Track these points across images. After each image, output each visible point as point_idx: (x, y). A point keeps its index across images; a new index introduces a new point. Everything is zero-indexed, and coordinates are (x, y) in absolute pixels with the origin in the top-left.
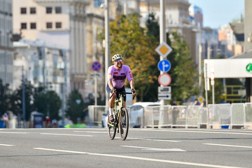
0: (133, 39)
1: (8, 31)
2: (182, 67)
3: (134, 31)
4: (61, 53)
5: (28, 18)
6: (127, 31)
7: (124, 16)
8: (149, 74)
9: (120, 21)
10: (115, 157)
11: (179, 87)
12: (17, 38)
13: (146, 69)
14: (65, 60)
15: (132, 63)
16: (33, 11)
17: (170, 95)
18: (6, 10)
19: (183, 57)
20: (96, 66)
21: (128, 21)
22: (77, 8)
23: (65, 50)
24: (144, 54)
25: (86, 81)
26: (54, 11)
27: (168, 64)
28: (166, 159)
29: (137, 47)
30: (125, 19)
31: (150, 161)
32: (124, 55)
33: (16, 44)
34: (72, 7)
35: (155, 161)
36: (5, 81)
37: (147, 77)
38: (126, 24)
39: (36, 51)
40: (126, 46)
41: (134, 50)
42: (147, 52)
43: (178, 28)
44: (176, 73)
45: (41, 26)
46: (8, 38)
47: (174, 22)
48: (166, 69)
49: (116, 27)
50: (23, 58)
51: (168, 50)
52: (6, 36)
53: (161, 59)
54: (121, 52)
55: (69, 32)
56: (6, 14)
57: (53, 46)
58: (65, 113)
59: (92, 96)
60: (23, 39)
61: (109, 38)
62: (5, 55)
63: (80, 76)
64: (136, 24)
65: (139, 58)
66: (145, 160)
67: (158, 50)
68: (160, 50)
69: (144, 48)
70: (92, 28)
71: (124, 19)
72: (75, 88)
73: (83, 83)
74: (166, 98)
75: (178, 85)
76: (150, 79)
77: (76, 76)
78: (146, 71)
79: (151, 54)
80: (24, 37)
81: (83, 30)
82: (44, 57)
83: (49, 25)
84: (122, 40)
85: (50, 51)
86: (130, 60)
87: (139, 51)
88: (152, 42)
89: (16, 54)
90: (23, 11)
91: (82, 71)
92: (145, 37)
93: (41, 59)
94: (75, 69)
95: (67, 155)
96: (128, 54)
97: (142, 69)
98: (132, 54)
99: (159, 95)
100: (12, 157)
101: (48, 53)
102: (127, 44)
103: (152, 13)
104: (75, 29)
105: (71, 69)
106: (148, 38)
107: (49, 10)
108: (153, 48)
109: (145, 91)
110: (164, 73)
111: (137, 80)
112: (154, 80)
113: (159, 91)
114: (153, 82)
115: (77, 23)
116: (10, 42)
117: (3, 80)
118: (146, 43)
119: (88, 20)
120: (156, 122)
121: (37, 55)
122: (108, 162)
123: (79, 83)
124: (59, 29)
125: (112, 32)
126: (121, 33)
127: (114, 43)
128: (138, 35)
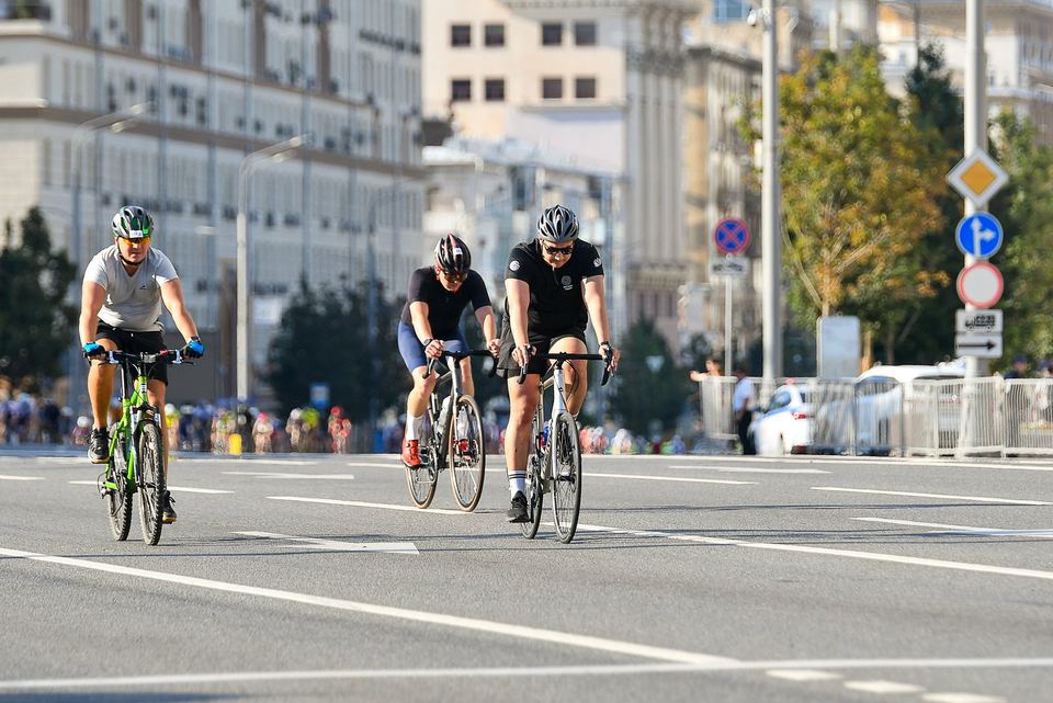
0: (864, 138)
1: (405, 108)
2: (1033, 242)
3: (866, 109)
4: (595, 188)
5: (478, 63)
6: (840, 110)
7: (831, 57)
8: (916, 266)
9: (816, 75)
10: (839, 558)
11: (1024, 312)
12: (437, 132)
13: (909, 246)
14: (610, 211)
15: (860, 225)
16: (495, 37)
17: (998, 340)
18: (401, 33)
19: (1041, 206)
20: (731, 236)
21: (847, 73)
22: (654, 26)
23: (610, 179)
24: (901, 194)
25: (683, 289)
26: (568, 37)
27: (993, 228)
28: (1024, 566)
29: (878, 167)
30: (835, 66)
31: (967, 572)
32: (831, 197)
33: (432, 155)
34: (636, 24)
35: (988, 573)
36: (394, 289)
37: (910, 277)
38: (839, 85)
39: (505, 181)
40: (835, 166)
41: (865, 178)
42: (912, 187)
43: (1015, 99)
44: (1015, 261)
45: (523, 89)
46: (404, 134)
47: (999, 80)
48: (985, 246)
49: (800, 95)
50: (459, 205)
51: (994, 177)
52: (398, 124)
53: (969, 210)
54: (818, 187)
55: (625, 111)
56: (400, 46)
57: (566, 164)
58: (605, 405)
59: (705, 343)
60: (459, 137)
61: (775, 135)
62: (393, 196)
63: (659, 272)
64: (876, 85)
65: (882, 208)
66: (952, 569)
67: (955, 178)
68: (962, 178)
69: (899, 170)
70: (704, 98)
71: (829, 66)
72: (642, 314)
73: (672, 299)
74: (984, 352)
75: (1019, 306)
76: (921, 282)
77: (646, 272)
78: (909, 255)
79: (928, 192)
80: (462, 129)
81: (673, 106)
82: (534, 203)
83: (551, 88)
84: (821, 140)
85: (555, 181)
86: (849, 212)
87: (884, 181)
88: (932, 151)
89: (432, 191)
90: (460, 36)
91: (666, 255)
92: (906, 131)
93: (521, 208)
94: (645, 243)
95: (667, 549)
96: (843, 193)
97: (896, 248)
98: (857, 192)
99: (960, 340)
100: (470, 553)
101: (548, 188)
102: (842, 158)
103: (931, 47)
104: (644, 102)
105: (629, 246)
106: (915, 134)
107: (551, 35)
108: (934, 170)
109: (902, 325)
110: (979, 263)
111: (877, 286)
112: (936, 285)
113: (960, 326)
114: (933, 294)
115: (651, 79)
116: (411, 148)
117: (386, 284)
118: (911, 155)
119: (691, 69)
120: (948, 439)
121: (508, 194)
122: (819, 574)
123: (656, 298)
124: (586, 103)
125: (788, 114)
126: (820, 116)
127: (793, 151)
128: (879, 123)
